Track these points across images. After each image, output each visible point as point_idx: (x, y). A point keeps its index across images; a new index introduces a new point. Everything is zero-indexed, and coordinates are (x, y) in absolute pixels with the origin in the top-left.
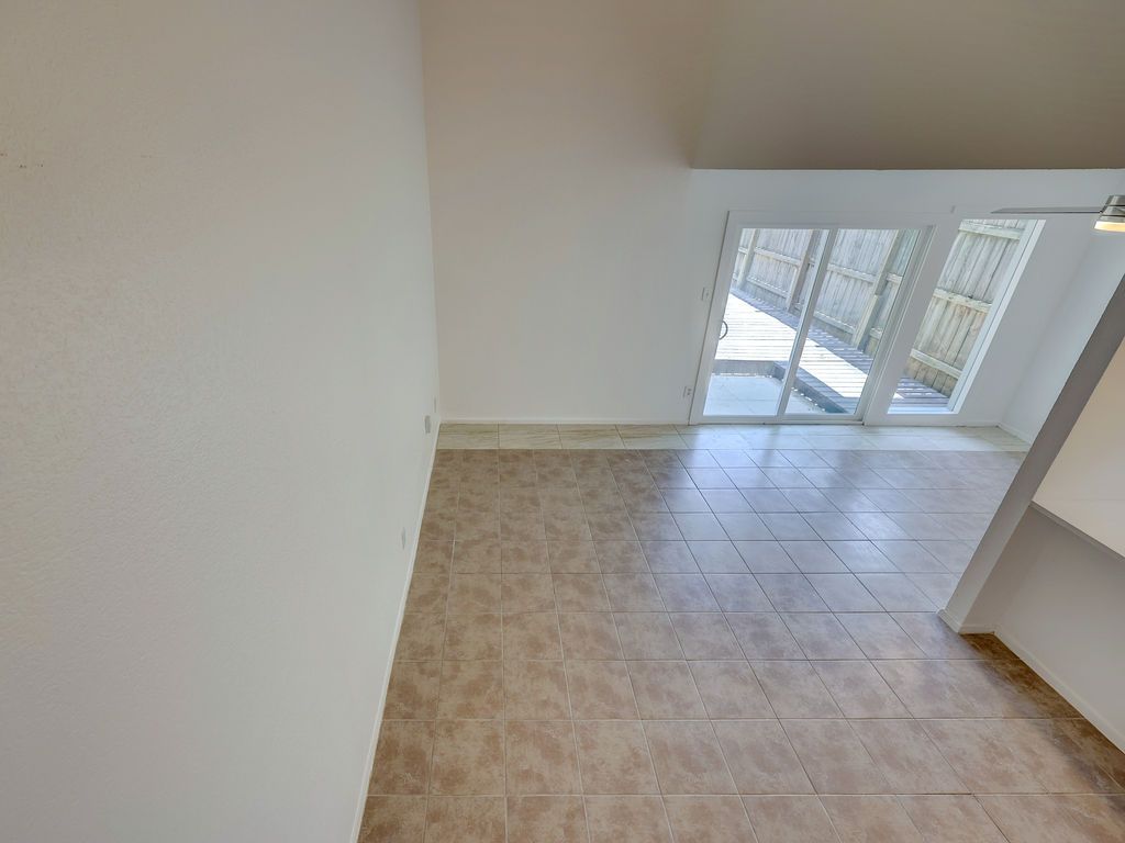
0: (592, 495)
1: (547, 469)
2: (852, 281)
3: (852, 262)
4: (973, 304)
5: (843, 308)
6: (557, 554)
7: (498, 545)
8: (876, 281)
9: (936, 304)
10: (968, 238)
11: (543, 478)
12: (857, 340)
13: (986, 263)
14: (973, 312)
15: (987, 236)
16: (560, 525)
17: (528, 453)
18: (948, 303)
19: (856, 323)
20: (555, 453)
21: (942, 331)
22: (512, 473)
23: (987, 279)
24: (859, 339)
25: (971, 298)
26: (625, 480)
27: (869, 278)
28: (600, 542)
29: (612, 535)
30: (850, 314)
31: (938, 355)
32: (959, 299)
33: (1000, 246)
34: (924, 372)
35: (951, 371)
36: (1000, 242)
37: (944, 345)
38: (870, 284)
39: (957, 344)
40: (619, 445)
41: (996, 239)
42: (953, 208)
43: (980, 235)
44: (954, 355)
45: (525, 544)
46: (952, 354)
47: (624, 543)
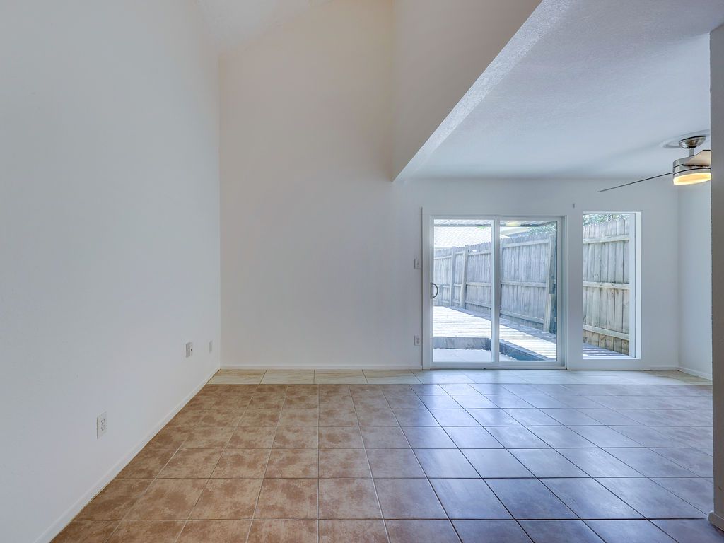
0: (329, 413)
1: (294, 397)
2: (532, 289)
3: (528, 277)
4: (617, 286)
5: (531, 307)
6: (277, 461)
7: (220, 452)
8: (547, 285)
9: (593, 292)
10: (596, 247)
11: (289, 402)
12: (547, 326)
13: (615, 260)
14: (620, 292)
15: (608, 243)
16: (291, 436)
17: (283, 387)
18: (601, 289)
19: (543, 315)
20: (307, 386)
21: (604, 308)
22: (262, 399)
23: (620, 268)
24: (549, 325)
25: (615, 282)
26: (362, 403)
27: (542, 285)
28: (326, 450)
29: (340, 444)
30: (538, 310)
31: (609, 326)
32: (606, 285)
33: (619, 246)
34: (603, 342)
35: (622, 336)
36: (618, 244)
37: (610, 318)
38: (544, 288)
39: (619, 317)
40: (362, 381)
41: (615, 242)
42: (574, 205)
43: (604, 243)
44: (620, 324)
45: (248, 451)
46: (618, 324)
47: (349, 451)
